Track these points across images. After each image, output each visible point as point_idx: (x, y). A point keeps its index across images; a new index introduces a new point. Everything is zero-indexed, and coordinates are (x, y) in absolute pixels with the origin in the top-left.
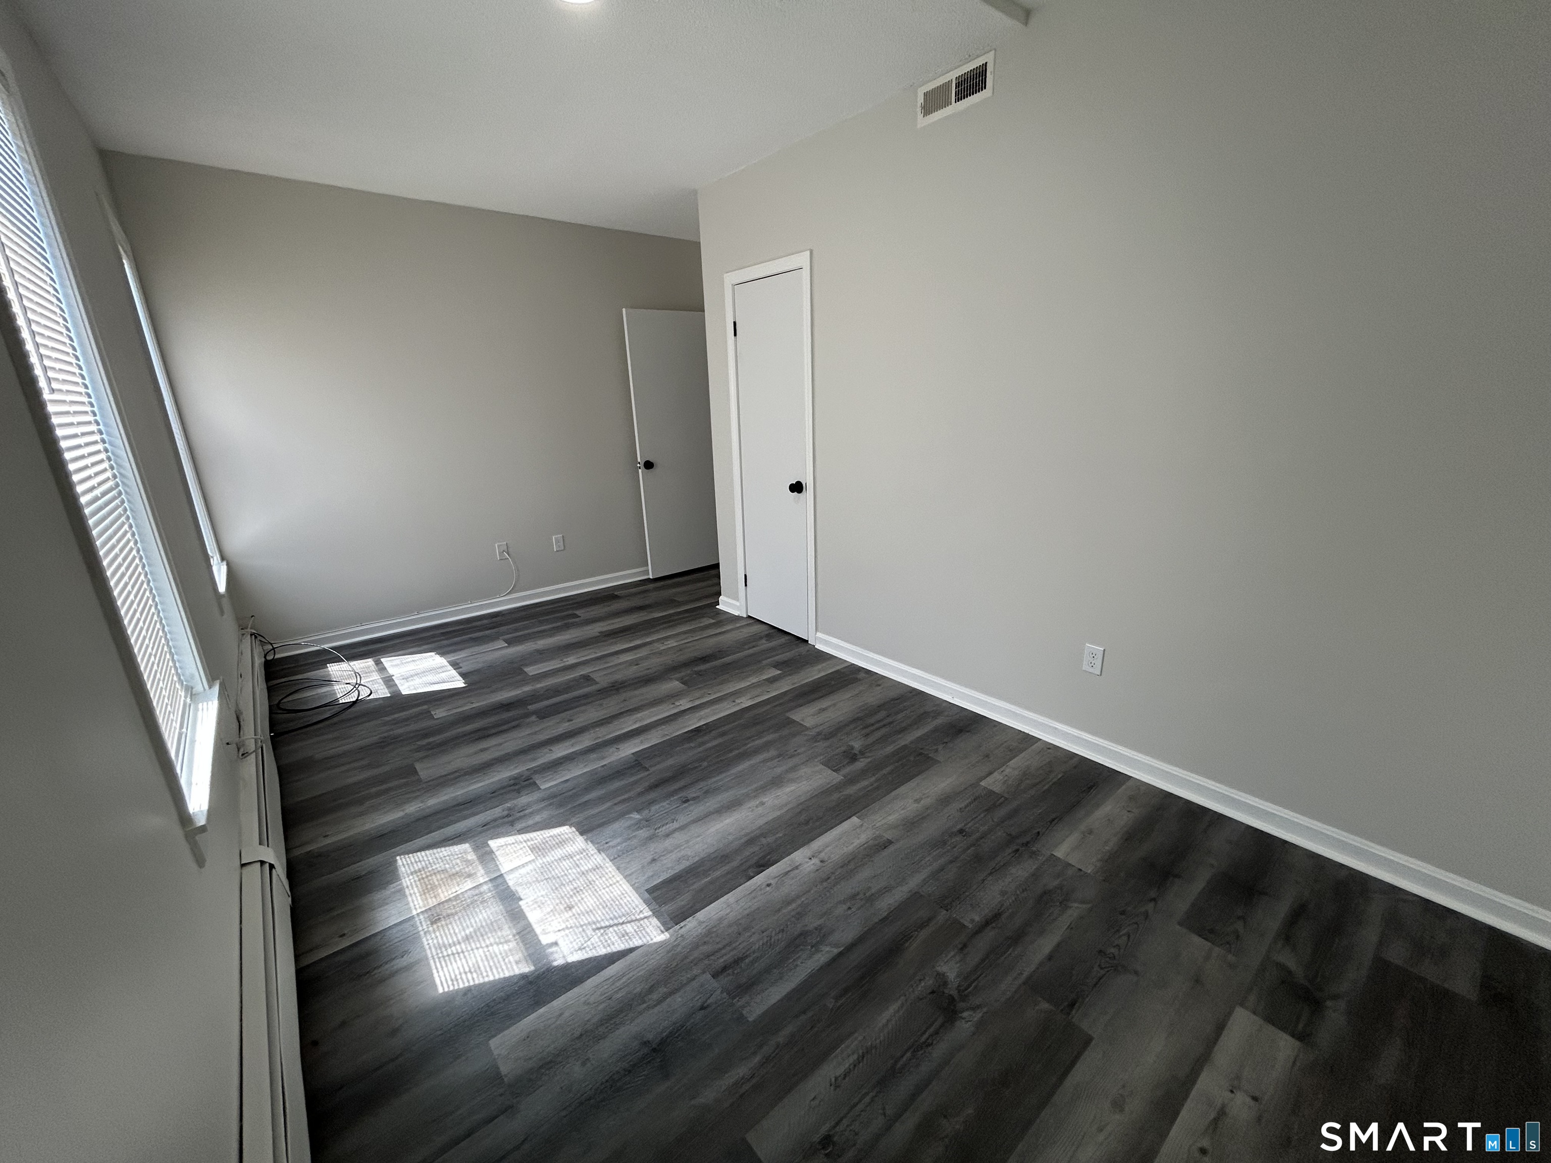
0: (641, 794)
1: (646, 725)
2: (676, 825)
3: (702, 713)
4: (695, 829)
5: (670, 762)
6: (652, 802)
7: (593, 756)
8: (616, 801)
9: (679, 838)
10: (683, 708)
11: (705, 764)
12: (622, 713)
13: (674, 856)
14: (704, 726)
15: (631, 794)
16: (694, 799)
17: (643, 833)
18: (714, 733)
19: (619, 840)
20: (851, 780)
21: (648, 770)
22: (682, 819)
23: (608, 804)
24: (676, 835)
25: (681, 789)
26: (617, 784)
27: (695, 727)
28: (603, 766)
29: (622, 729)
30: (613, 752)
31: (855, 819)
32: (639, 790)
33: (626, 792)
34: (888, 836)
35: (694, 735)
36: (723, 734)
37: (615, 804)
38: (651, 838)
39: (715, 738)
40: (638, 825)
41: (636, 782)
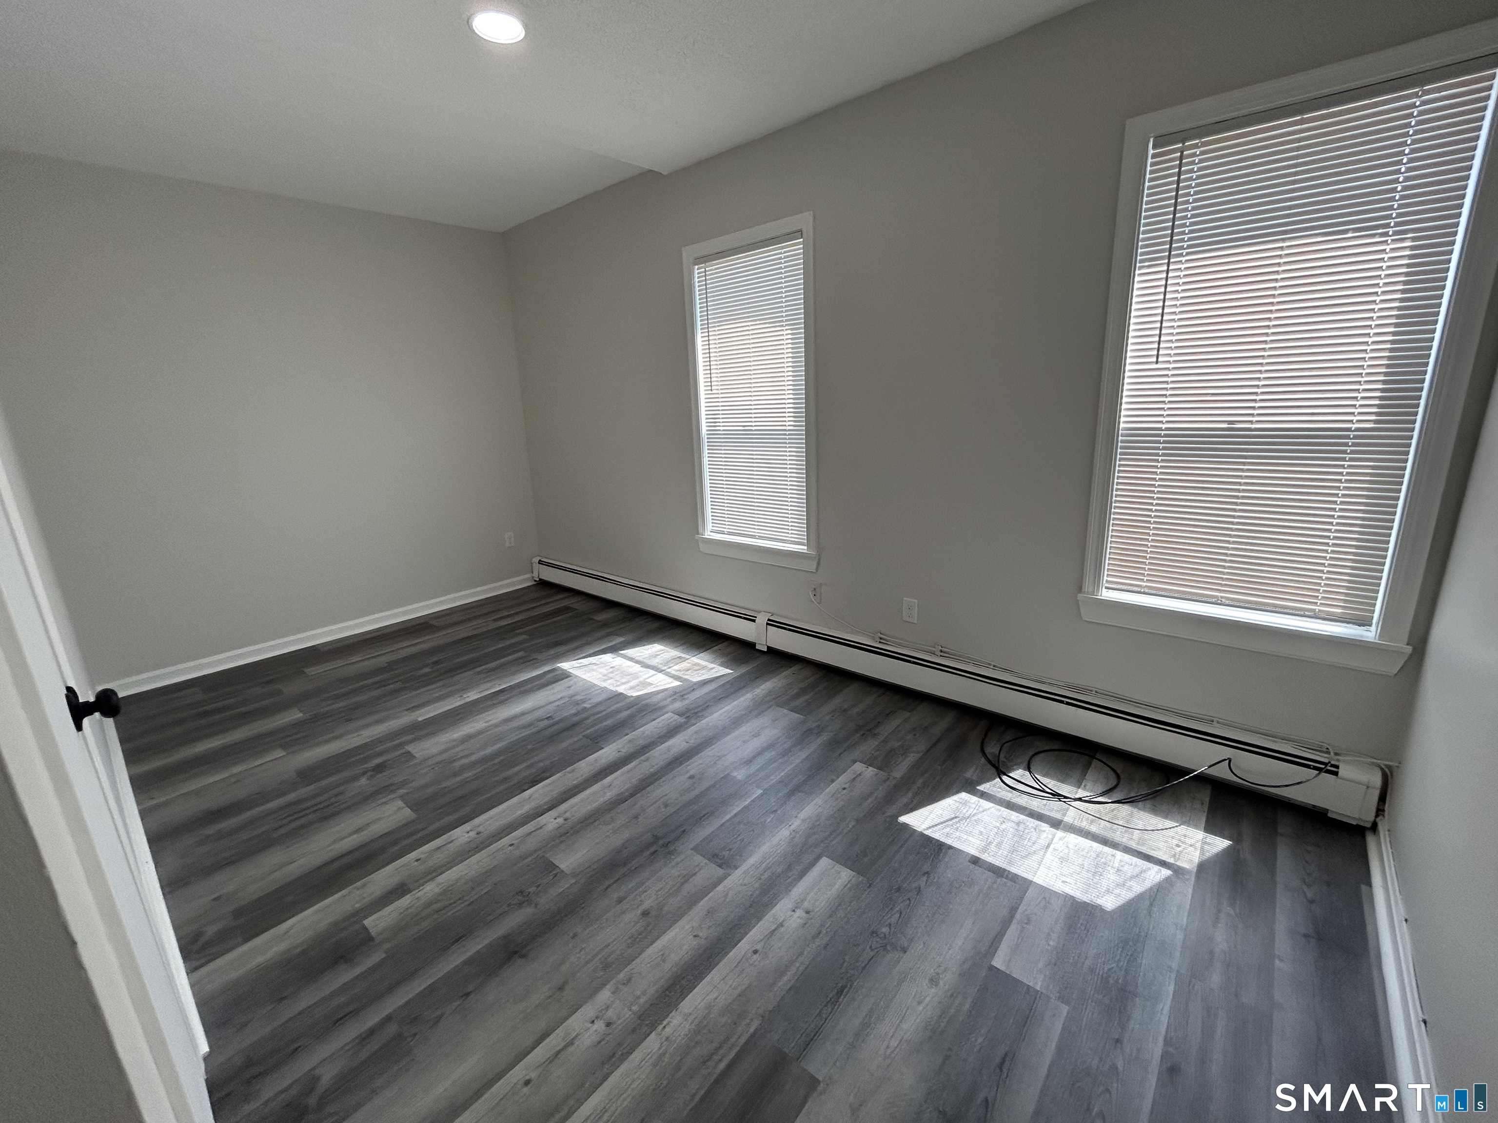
0: (587, 718)
1: (596, 782)
2: (557, 703)
3: (526, 808)
4: (542, 703)
5: (564, 745)
6: (575, 715)
7: (641, 742)
8: (604, 713)
9: (552, 698)
10: (553, 813)
11: (529, 747)
12: (632, 795)
13: (556, 691)
14: (526, 788)
15: (593, 718)
16: (542, 720)
17: (578, 698)
18: (515, 780)
19: (594, 693)
20: (401, 745)
21: (584, 736)
22: (551, 707)
23: (610, 710)
24: (555, 699)
25: (553, 725)
26: (609, 722)
27: (536, 787)
28: (627, 734)
29: (623, 774)
30: (623, 747)
31: (420, 719)
32: (589, 721)
33: (598, 718)
34: (406, 712)
35: (539, 775)
36: (506, 779)
37: (605, 710)
38: (573, 696)
39: (517, 774)
40: (584, 701)
41: (592, 726)
